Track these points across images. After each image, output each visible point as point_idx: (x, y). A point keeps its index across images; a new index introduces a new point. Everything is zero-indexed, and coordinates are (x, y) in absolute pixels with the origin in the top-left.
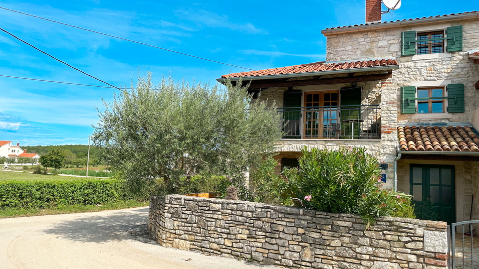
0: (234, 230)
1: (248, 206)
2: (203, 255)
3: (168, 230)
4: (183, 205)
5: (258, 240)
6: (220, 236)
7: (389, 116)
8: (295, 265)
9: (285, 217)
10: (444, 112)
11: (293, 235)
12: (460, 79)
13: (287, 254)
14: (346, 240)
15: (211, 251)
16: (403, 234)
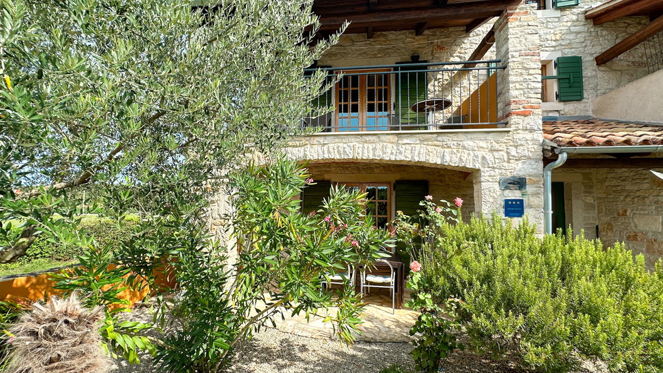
7: (525, 81)
10: (551, 101)
12: (573, 50)
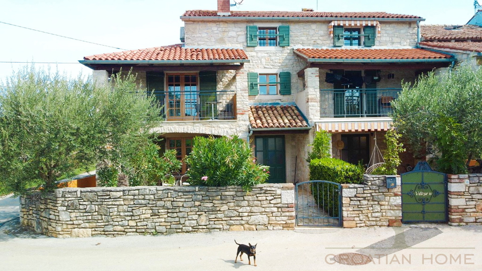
0: (136, 212)
1: (150, 190)
2: (108, 238)
3: (64, 222)
4: (80, 197)
5: (161, 216)
6: (123, 219)
7: (242, 101)
8: (193, 230)
9: (184, 195)
10: (277, 94)
11: (191, 207)
12: (288, 68)
13: (187, 223)
14: (232, 204)
15: (116, 233)
16: (268, 195)
